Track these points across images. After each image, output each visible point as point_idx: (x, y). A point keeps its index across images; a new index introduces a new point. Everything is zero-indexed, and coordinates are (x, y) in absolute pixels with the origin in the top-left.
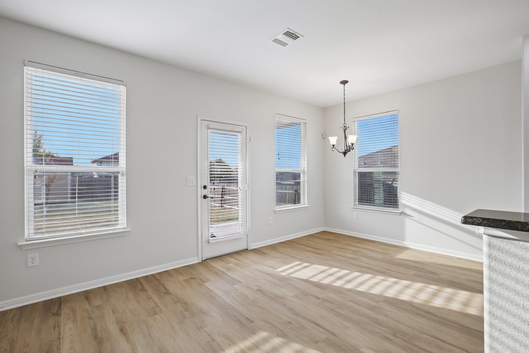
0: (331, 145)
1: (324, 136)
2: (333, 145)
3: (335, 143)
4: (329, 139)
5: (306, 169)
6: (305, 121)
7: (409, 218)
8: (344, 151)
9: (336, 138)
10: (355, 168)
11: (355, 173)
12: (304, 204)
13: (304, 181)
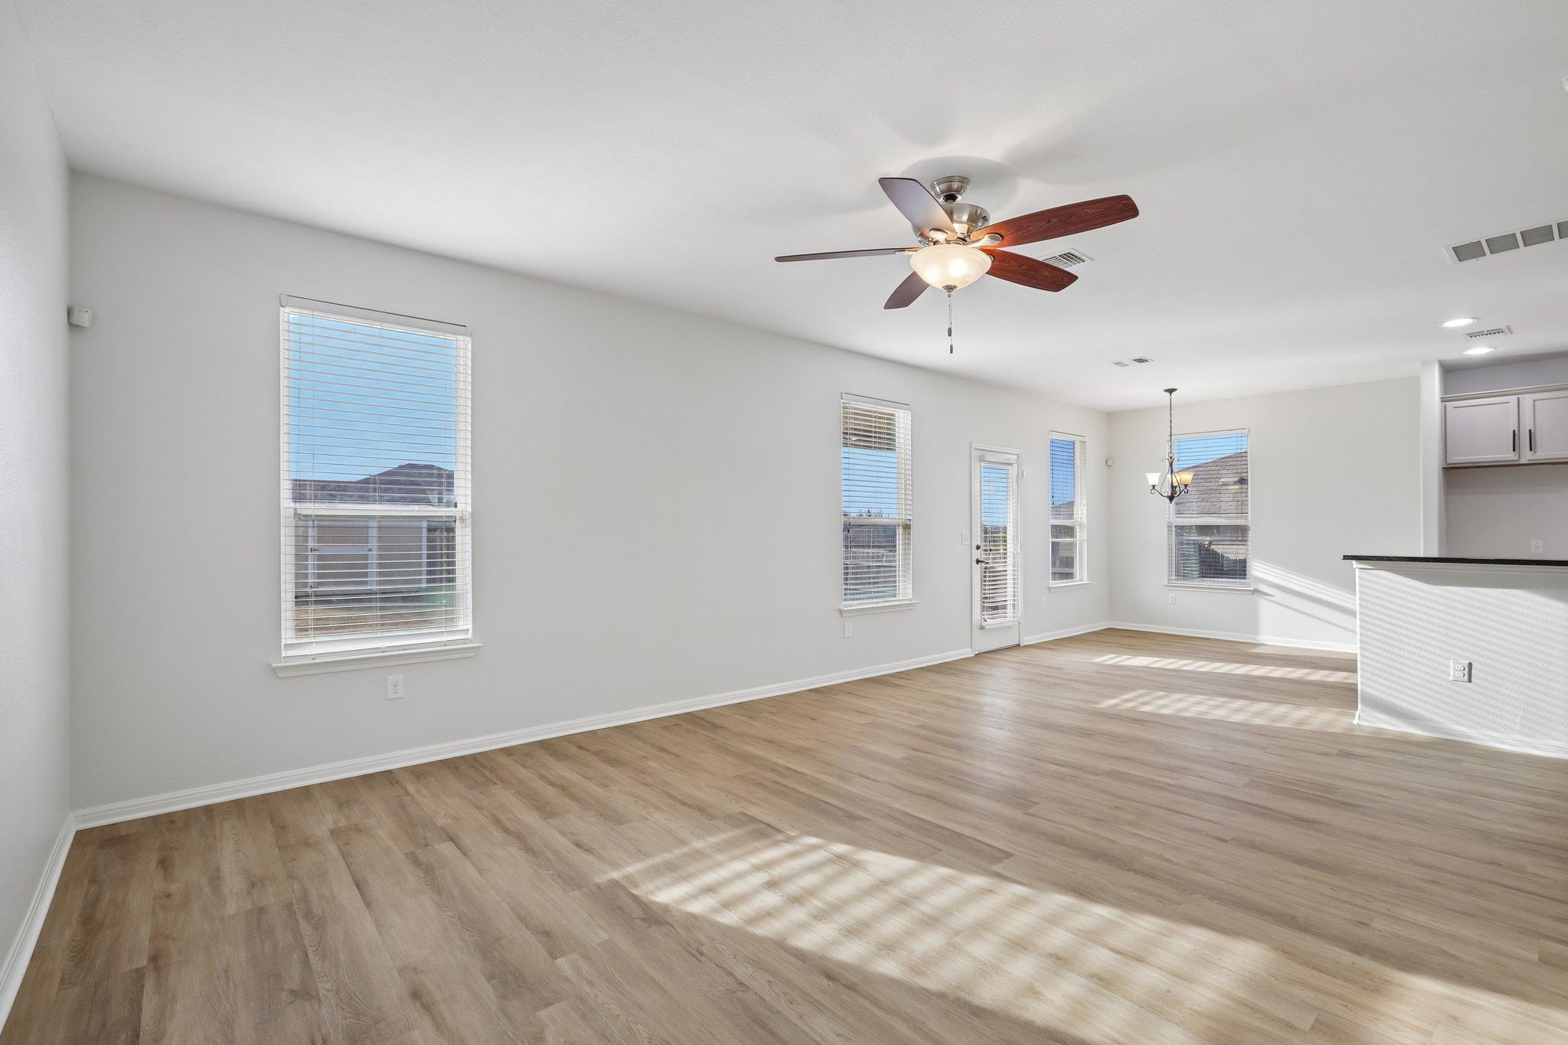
0: (1151, 484)
1: (1110, 463)
2: (1154, 486)
3: (1156, 483)
4: (1146, 478)
5: (1085, 521)
6: (1082, 439)
7: (1265, 599)
8: (1170, 495)
9: (1158, 474)
10: (1169, 519)
11: (1169, 527)
12: (1081, 580)
13: (1081, 542)
